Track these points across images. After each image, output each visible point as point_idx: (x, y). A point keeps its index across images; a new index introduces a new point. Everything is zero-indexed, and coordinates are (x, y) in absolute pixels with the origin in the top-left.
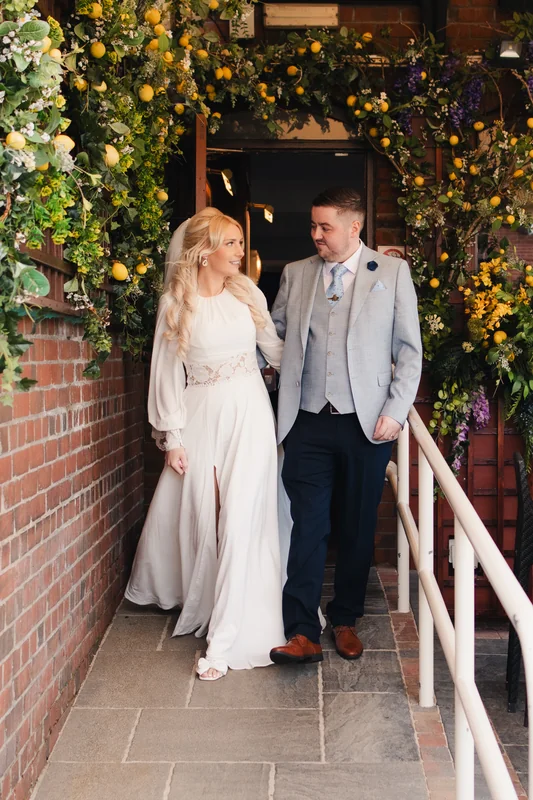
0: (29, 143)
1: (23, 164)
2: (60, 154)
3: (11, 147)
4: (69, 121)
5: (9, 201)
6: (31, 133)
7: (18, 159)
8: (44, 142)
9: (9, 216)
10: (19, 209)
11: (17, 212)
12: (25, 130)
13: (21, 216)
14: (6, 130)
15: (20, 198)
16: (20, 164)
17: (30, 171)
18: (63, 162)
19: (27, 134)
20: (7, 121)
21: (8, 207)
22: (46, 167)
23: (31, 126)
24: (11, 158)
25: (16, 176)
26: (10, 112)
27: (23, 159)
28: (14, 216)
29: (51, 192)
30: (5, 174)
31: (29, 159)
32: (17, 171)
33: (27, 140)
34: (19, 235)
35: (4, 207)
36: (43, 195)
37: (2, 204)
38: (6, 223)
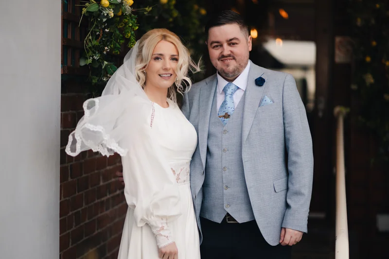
1: (108, 14)
2: (125, 6)
3: (102, 7)
5: (101, 31)
7: (105, 13)
8: (117, 3)
9: (101, 39)
10: (106, 36)
11: (105, 37)
13: (106, 39)
15: (106, 30)
16: (106, 15)
17: (110, 18)
18: (126, 10)
21: (101, 35)
22: (120, 14)
24: (102, 12)
25: (105, 20)
27: (107, 12)
28: (104, 39)
29: (124, 25)
30: (99, 20)
31: (110, 12)
32: (105, 18)
33: (110, 3)
34: (106, 48)
35: (99, 35)
36: (121, 27)
37: (98, 33)
38: (100, 43)
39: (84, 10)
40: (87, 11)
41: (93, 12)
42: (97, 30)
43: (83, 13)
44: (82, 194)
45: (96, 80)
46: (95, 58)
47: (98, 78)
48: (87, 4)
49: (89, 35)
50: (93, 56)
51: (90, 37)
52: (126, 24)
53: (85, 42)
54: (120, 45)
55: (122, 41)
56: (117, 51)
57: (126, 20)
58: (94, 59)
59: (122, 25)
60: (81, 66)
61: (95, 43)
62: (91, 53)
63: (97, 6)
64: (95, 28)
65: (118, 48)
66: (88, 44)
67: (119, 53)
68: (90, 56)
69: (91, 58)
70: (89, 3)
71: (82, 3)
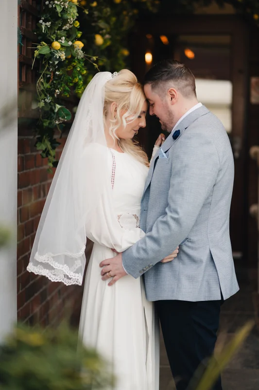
0: (62, 46)
1: (60, 57)
2: (77, 50)
3: (54, 49)
4: (81, 32)
5: (52, 74)
6: (63, 42)
7: (57, 55)
8: (69, 45)
9: (52, 82)
10: (56, 78)
11: (56, 80)
12: (60, 41)
13: (57, 81)
14: (52, 40)
15: (57, 73)
16: (58, 57)
17: (62, 60)
18: (78, 54)
19: (61, 42)
20: (53, 37)
21: (52, 78)
22: (70, 57)
23: (64, 38)
24: (54, 55)
25: (56, 62)
26: (53, 32)
27: (59, 55)
28: (55, 82)
29: (72, 68)
30: (51, 62)
31: (62, 55)
32: (57, 61)
33: (61, 45)
34: (57, 91)
35: (50, 78)
36: (69, 70)
37: (48, 76)
38: (51, 85)
39: (36, 52)
40: (39, 54)
41: (44, 55)
42: (48, 73)
43: (35, 55)
44: (29, 238)
45: (47, 123)
46: (47, 100)
47: (49, 121)
48: (39, 47)
49: (41, 78)
50: (45, 99)
51: (42, 80)
52: (75, 67)
53: (37, 84)
54: (69, 88)
55: (71, 85)
56: (67, 94)
57: (75, 64)
58: (45, 102)
59: (70, 68)
60: (32, 110)
61: (47, 86)
62: (43, 96)
63: (49, 49)
64: (46, 71)
65: (67, 91)
66: (40, 87)
67: (68, 96)
68: (42, 99)
69: (43, 101)
70: (41, 45)
71: (33, 46)
